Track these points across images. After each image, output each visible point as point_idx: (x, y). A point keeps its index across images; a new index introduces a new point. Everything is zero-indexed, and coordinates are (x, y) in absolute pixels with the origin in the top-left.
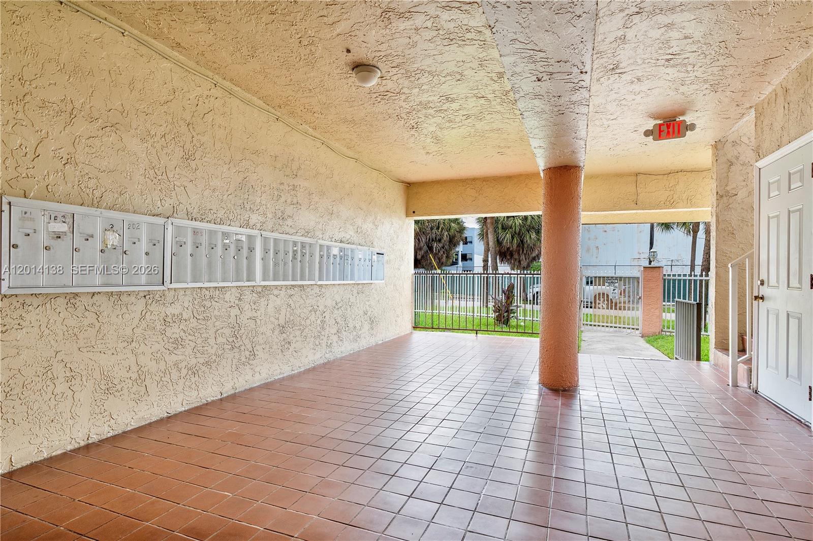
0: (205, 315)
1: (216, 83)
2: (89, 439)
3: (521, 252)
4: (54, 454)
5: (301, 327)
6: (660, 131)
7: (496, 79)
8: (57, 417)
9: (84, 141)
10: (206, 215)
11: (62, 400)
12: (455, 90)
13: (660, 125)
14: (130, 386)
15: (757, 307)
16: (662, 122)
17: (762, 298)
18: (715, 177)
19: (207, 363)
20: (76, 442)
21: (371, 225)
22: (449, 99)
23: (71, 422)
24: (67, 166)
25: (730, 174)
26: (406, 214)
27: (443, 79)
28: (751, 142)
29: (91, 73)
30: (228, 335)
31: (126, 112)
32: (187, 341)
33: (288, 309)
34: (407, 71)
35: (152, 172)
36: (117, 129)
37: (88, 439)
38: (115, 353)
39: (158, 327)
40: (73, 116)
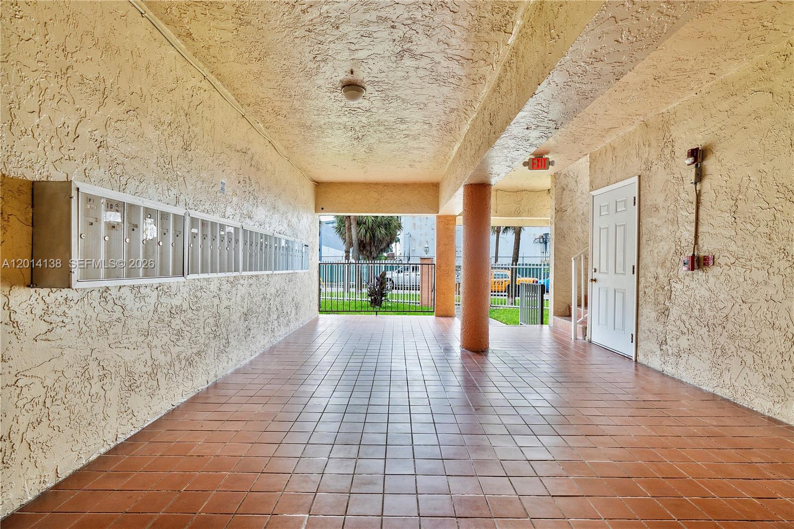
0: (197, 305)
1: (206, 76)
2: (118, 439)
3: (372, 245)
4: (91, 459)
5: (257, 314)
6: (533, 164)
7: (447, 112)
8: (93, 420)
9: (113, 123)
10: (198, 207)
11: (97, 401)
12: (413, 116)
13: (533, 159)
14: (146, 380)
15: (591, 286)
16: (534, 157)
17: (595, 280)
18: (554, 198)
19: (198, 353)
20: (107, 444)
21: (296, 219)
22: (402, 121)
23: (103, 423)
24: (101, 150)
25: (563, 196)
26: (315, 210)
27: (409, 106)
28: (574, 176)
29: (118, 51)
30: (212, 324)
31: (144, 96)
32: (185, 332)
33: (249, 298)
34: (386, 95)
35: (162, 161)
36: (138, 114)
37: (116, 439)
38: (136, 348)
39: (166, 319)
40: (105, 96)
